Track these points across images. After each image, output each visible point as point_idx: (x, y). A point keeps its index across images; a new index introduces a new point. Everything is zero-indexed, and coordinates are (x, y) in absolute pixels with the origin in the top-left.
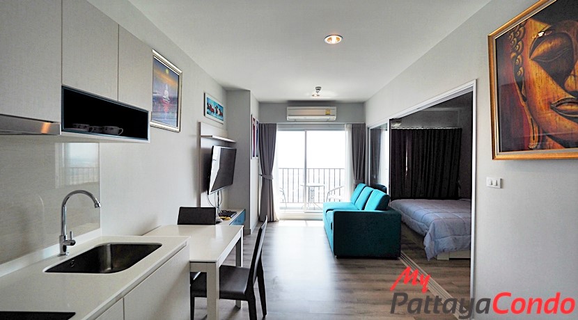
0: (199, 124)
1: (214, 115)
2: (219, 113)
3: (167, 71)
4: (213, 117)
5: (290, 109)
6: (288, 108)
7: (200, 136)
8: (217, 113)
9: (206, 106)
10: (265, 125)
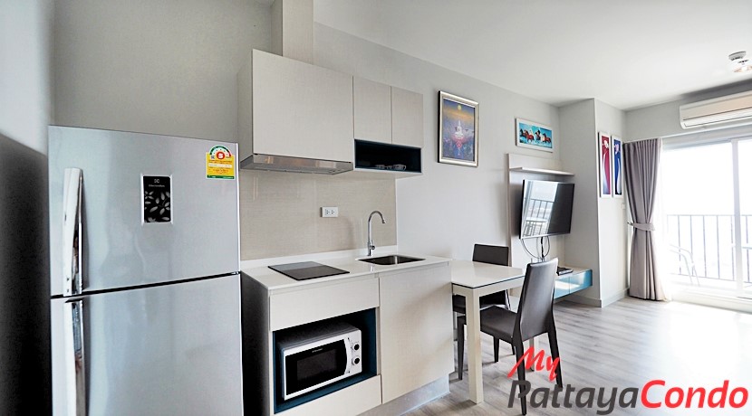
0: (507, 156)
1: (534, 142)
2: (543, 138)
3: (459, 107)
4: (532, 145)
5: (686, 110)
6: (681, 107)
7: (508, 170)
8: (539, 138)
9: (519, 133)
10: (634, 144)
